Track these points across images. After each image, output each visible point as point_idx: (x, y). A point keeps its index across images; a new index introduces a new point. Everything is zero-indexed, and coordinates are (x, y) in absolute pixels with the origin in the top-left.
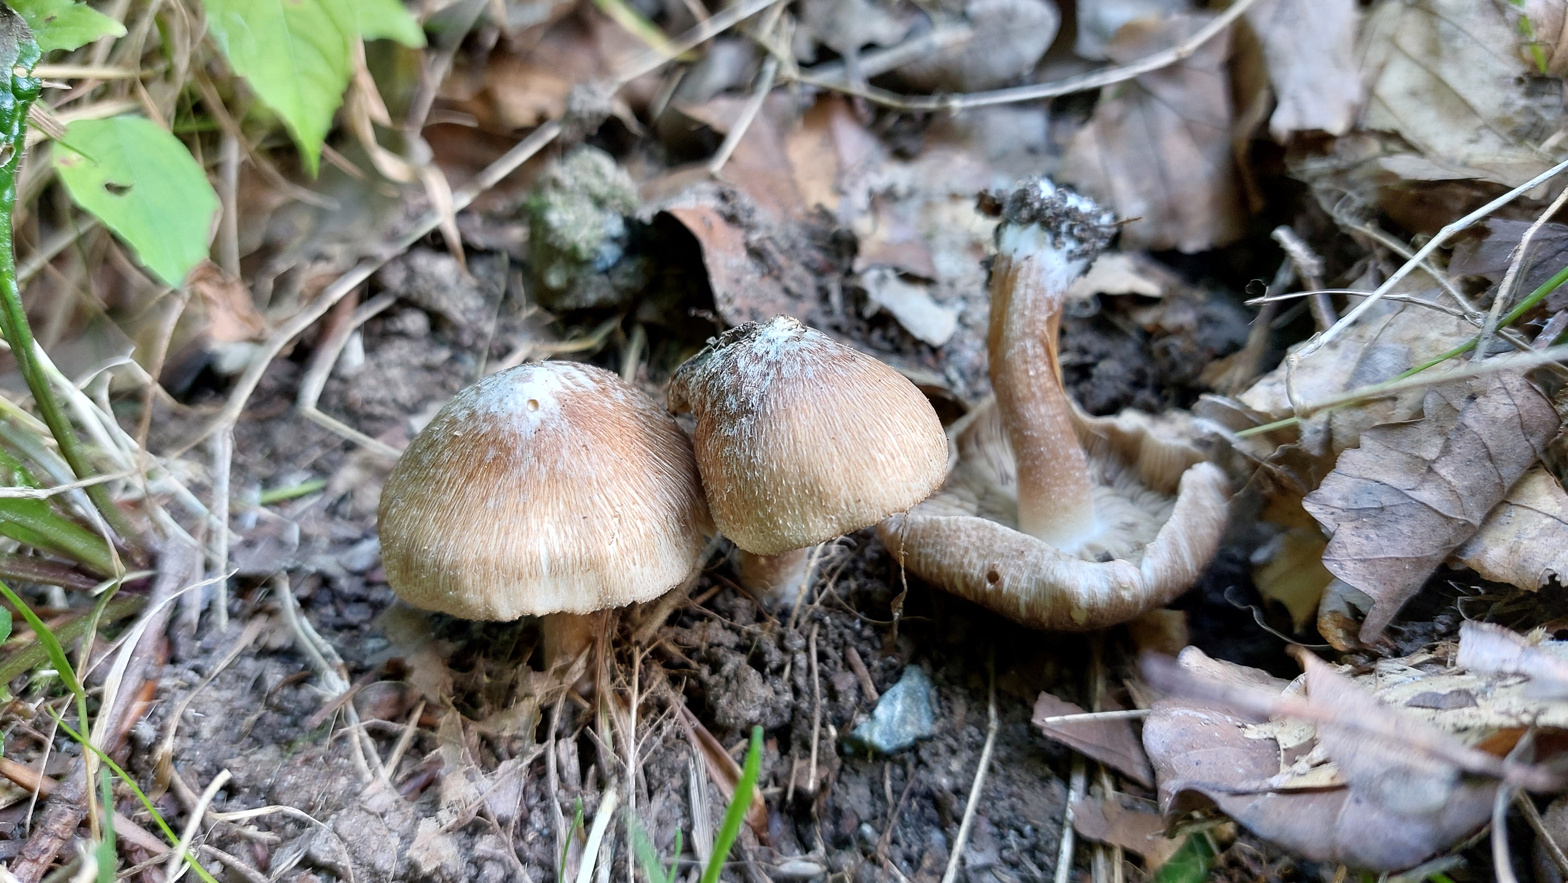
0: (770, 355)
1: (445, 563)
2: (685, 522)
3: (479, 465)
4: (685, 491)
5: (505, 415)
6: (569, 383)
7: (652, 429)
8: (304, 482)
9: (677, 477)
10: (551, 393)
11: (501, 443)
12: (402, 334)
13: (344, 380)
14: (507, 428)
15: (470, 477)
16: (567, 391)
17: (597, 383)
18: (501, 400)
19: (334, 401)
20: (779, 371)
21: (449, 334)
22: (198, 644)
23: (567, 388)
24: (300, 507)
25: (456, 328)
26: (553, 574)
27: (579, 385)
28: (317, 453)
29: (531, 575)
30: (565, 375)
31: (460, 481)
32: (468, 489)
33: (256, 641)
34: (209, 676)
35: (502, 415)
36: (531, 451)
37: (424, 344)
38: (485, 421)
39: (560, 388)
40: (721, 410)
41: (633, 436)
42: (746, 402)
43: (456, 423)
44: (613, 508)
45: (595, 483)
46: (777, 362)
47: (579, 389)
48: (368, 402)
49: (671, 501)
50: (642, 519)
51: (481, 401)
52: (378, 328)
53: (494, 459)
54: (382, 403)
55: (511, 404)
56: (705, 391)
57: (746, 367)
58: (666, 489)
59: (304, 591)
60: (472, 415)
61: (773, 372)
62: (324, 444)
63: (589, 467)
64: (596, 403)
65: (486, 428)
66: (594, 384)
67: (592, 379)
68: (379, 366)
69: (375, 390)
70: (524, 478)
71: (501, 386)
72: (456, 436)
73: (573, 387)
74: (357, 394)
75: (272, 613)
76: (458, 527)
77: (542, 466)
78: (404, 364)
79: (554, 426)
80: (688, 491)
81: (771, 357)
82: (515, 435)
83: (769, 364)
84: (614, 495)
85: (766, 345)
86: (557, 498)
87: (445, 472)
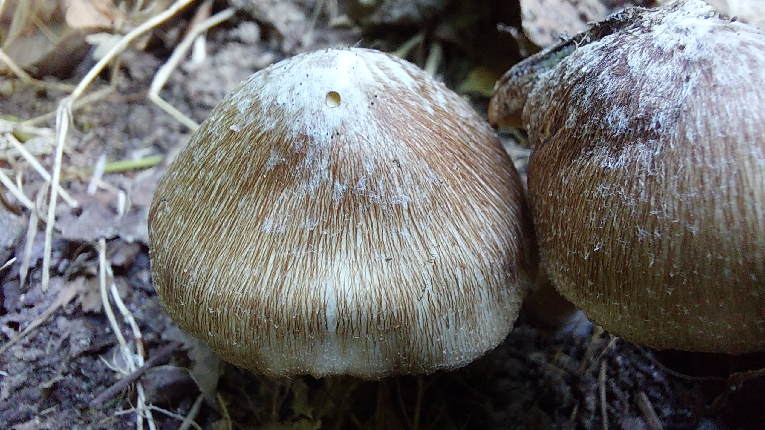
0: (687, 50)
1: (205, 296)
2: (511, 271)
3: (257, 174)
4: (513, 229)
5: (295, 109)
6: (381, 74)
7: (476, 144)
8: (145, 156)
9: (505, 211)
10: (359, 85)
11: (287, 145)
12: (238, 40)
13: (185, 73)
14: (296, 127)
15: (246, 188)
16: (380, 85)
17: (416, 78)
18: (292, 89)
19: (177, 90)
20: (708, 74)
21: (274, 43)
22: (22, 297)
23: (380, 80)
24: (141, 177)
25: (281, 38)
26: (340, 331)
27: (394, 79)
28: (160, 132)
29: (311, 330)
30: (378, 64)
31: (232, 192)
32: (241, 204)
33: (73, 301)
34: (22, 331)
35: (291, 109)
36: (325, 161)
37: (254, 49)
38: (269, 114)
39: (369, 79)
40: (595, 128)
41: (456, 151)
42: (646, 119)
43: (234, 115)
44: (427, 249)
45: (406, 214)
46: (701, 62)
47: (393, 83)
48: (200, 93)
49: (498, 243)
50: (463, 267)
51: (268, 88)
52: (221, 35)
53: (277, 167)
54: (212, 94)
55: (305, 95)
56: (567, 98)
57: (644, 65)
58: (493, 227)
59: (120, 260)
60: (255, 106)
61: (696, 75)
62: (166, 125)
63: (399, 190)
64: (413, 104)
65: (270, 124)
66: (412, 80)
67: (409, 73)
68: (214, 65)
69: (207, 83)
70: (312, 197)
71: (294, 70)
72: (232, 132)
73: (387, 80)
74: (193, 87)
75: (90, 277)
76: (226, 251)
77: (337, 184)
78: (235, 63)
79: (358, 129)
80: (516, 229)
81: (690, 52)
82: (306, 137)
83: (687, 64)
84: (429, 232)
85: (677, 36)
86: (355, 230)
87: (216, 177)
